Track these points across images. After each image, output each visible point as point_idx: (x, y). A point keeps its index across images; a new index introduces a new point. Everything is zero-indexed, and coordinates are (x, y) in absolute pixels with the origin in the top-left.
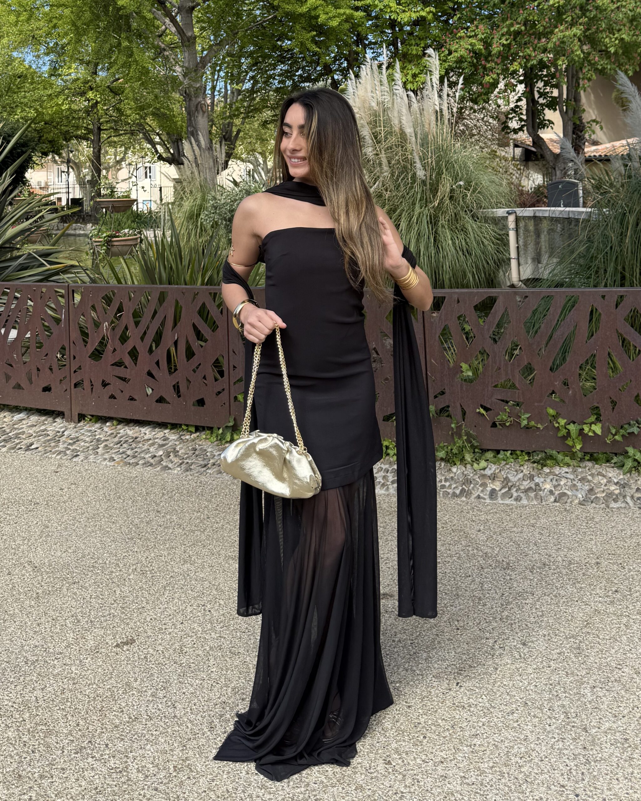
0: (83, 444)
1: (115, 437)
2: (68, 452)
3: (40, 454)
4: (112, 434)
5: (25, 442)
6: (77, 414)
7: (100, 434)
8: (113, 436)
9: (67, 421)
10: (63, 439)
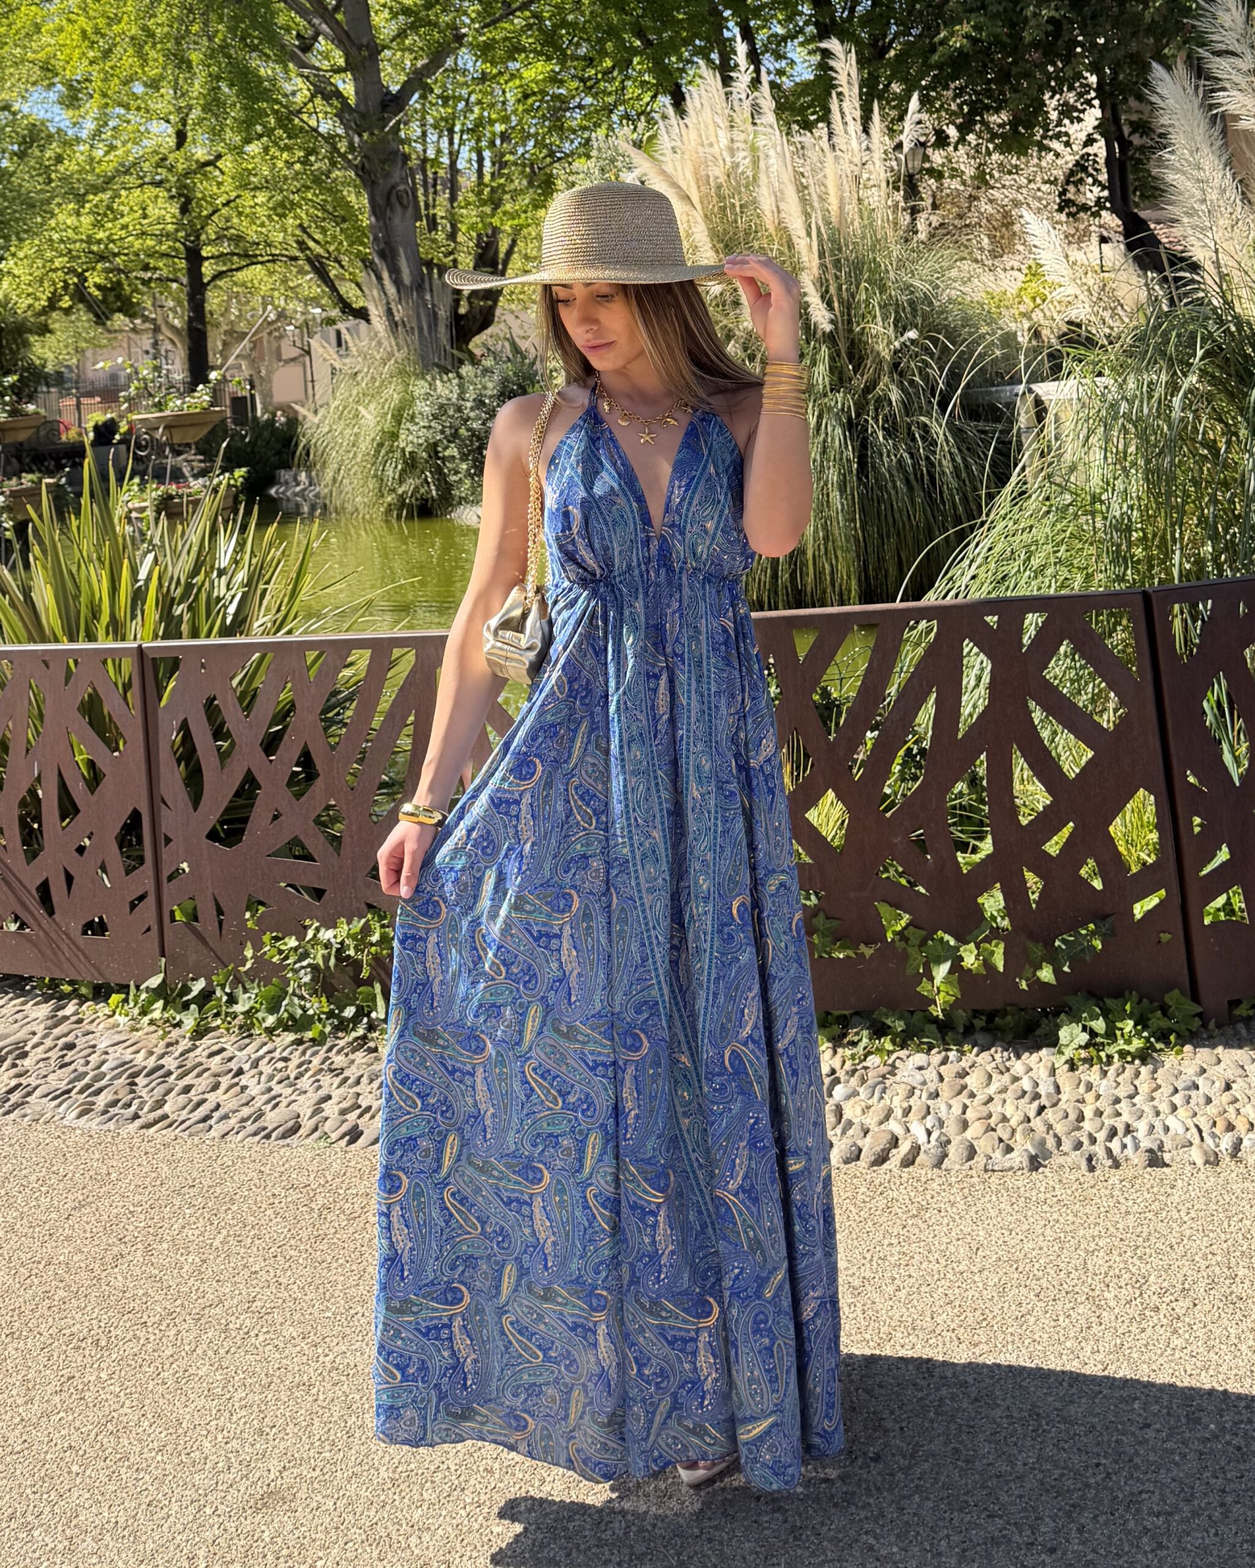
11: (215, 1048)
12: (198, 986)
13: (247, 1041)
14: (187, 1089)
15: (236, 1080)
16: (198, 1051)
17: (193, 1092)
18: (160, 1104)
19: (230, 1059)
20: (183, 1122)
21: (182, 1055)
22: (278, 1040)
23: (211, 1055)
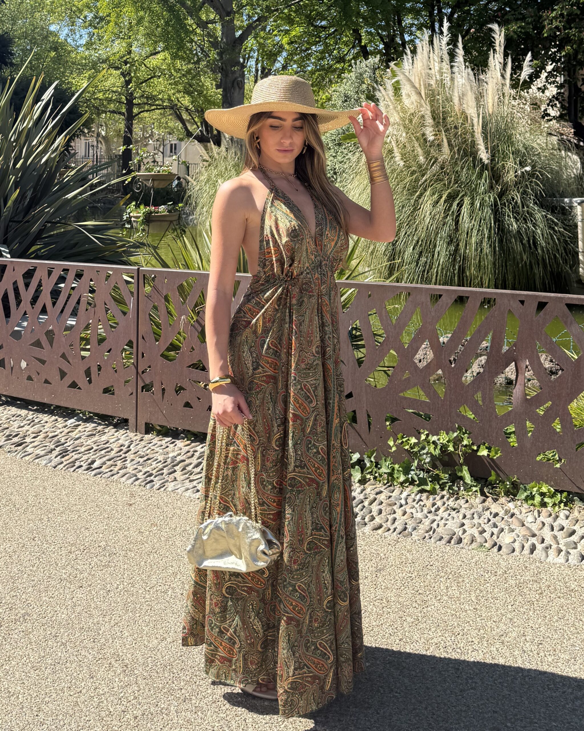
0: (154, 465)
1: (193, 455)
2: (140, 475)
3: (106, 475)
4: (188, 452)
5: (85, 457)
6: (144, 423)
7: (173, 451)
8: (189, 454)
9: (132, 431)
10: (130, 456)
11: (377, 490)
12: (356, 457)
13: (392, 488)
14: (380, 512)
15: (402, 508)
16: (368, 491)
17: (384, 513)
18: (373, 518)
19: (390, 497)
20: (395, 530)
21: (362, 492)
22: (408, 489)
23: (377, 494)
